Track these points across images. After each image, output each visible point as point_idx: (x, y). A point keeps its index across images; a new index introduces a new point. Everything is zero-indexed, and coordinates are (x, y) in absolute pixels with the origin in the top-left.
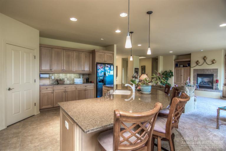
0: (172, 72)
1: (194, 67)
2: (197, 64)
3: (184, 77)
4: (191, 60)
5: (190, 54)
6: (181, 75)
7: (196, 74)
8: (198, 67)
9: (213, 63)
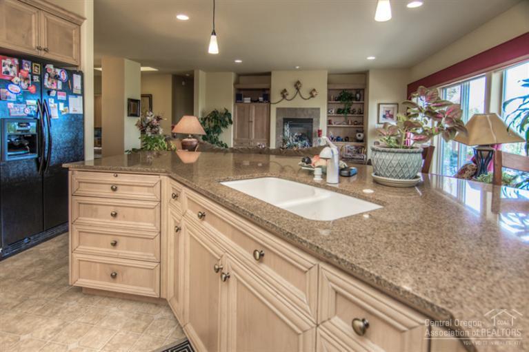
0: (230, 114)
1: (277, 103)
2: (284, 97)
3: (255, 126)
4: (270, 86)
5: (269, 74)
6: (249, 122)
7: (281, 118)
8: (285, 104)
9: (312, 96)
